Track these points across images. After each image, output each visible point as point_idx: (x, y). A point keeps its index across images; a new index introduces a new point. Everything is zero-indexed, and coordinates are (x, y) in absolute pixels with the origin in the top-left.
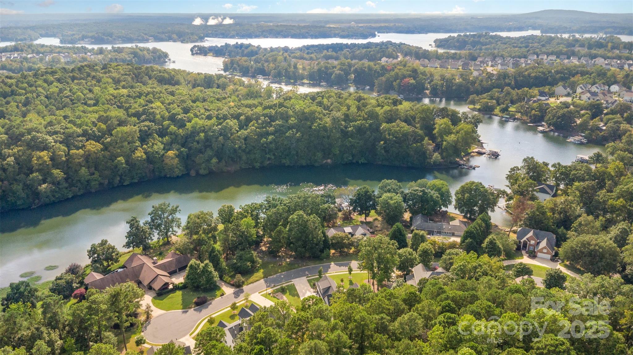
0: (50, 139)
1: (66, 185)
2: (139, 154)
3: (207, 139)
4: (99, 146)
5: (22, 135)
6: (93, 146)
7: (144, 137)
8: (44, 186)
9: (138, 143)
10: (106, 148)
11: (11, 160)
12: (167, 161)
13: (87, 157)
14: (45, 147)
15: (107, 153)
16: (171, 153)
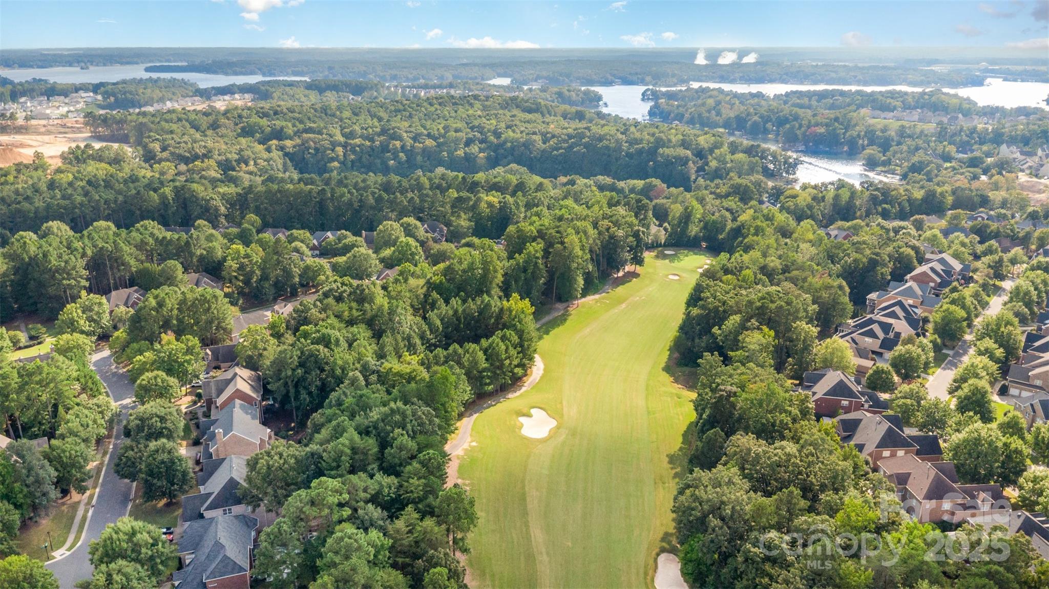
0: (405, 135)
1: (406, 166)
2: (460, 153)
3: (513, 148)
4: (434, 143)
5: (389, 130)
6: (430, 143)
7: (468, 143)
8: (392, 162)
9: (462, 146)
10: (439, 145)
11: (377, 143)
12: (478, 161)
13: (424, 150)
14: (400, 138)
15: (438, 149)
16: (481, 155)
